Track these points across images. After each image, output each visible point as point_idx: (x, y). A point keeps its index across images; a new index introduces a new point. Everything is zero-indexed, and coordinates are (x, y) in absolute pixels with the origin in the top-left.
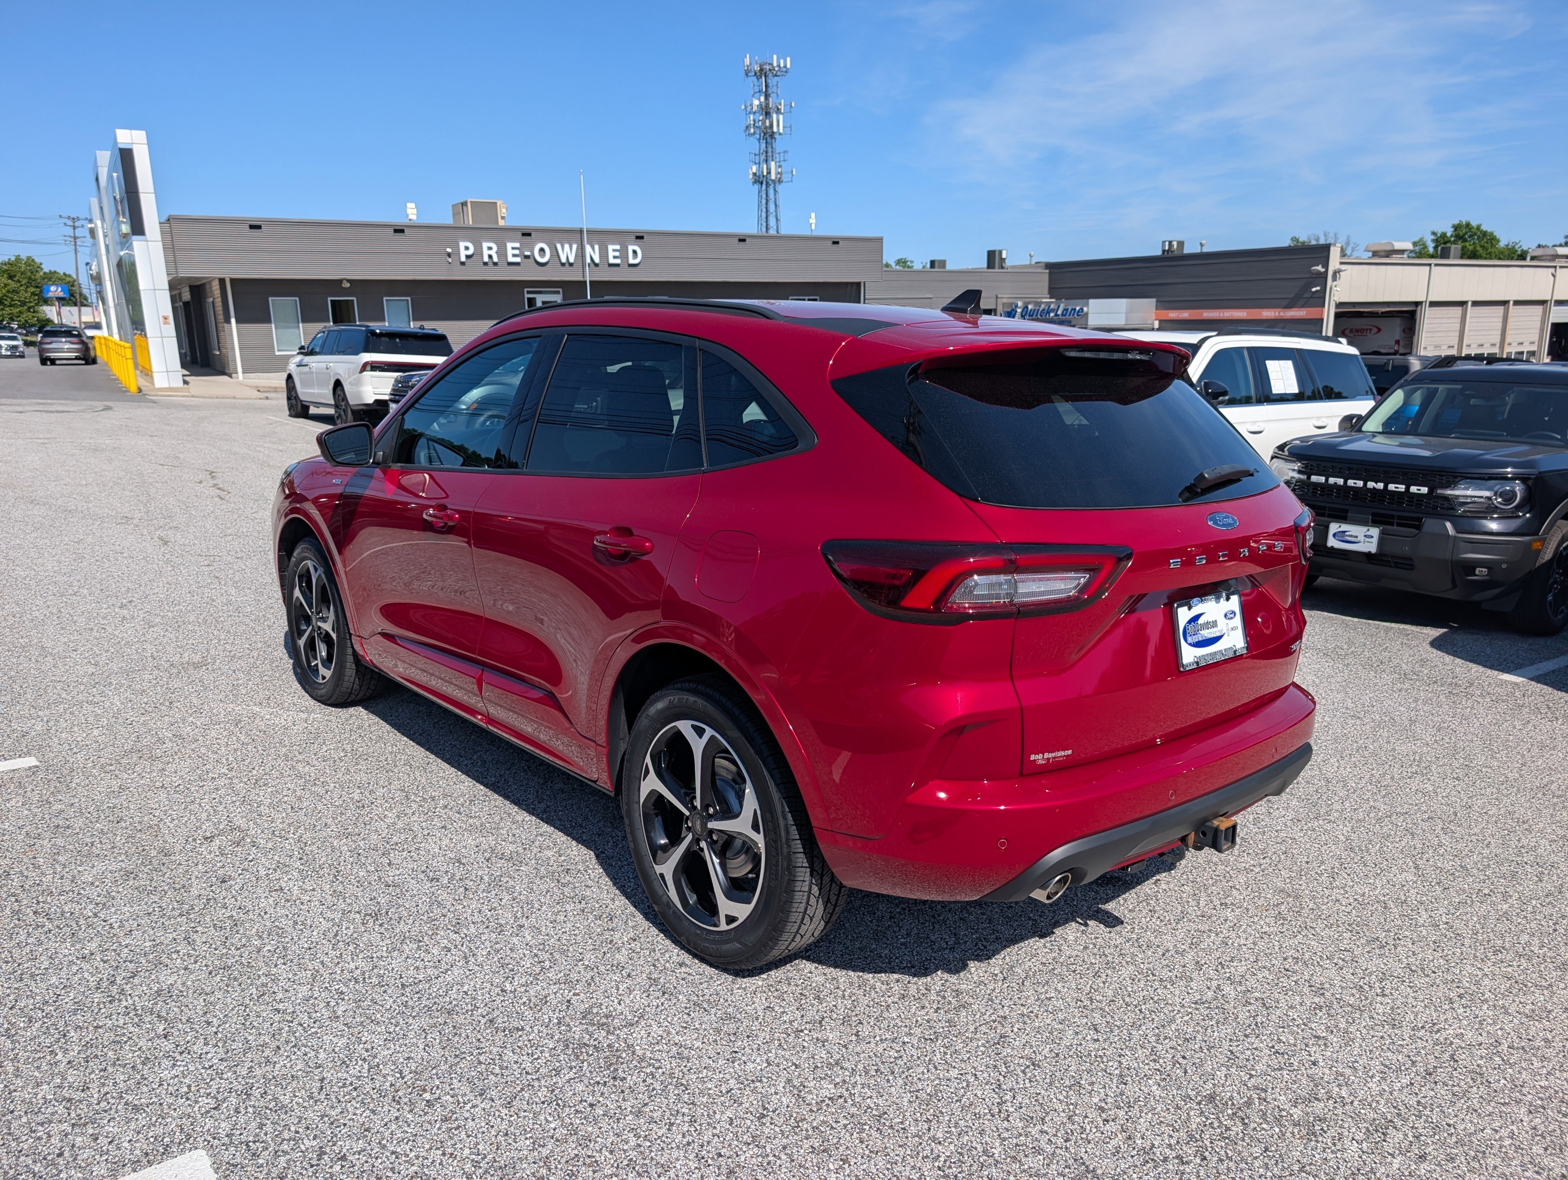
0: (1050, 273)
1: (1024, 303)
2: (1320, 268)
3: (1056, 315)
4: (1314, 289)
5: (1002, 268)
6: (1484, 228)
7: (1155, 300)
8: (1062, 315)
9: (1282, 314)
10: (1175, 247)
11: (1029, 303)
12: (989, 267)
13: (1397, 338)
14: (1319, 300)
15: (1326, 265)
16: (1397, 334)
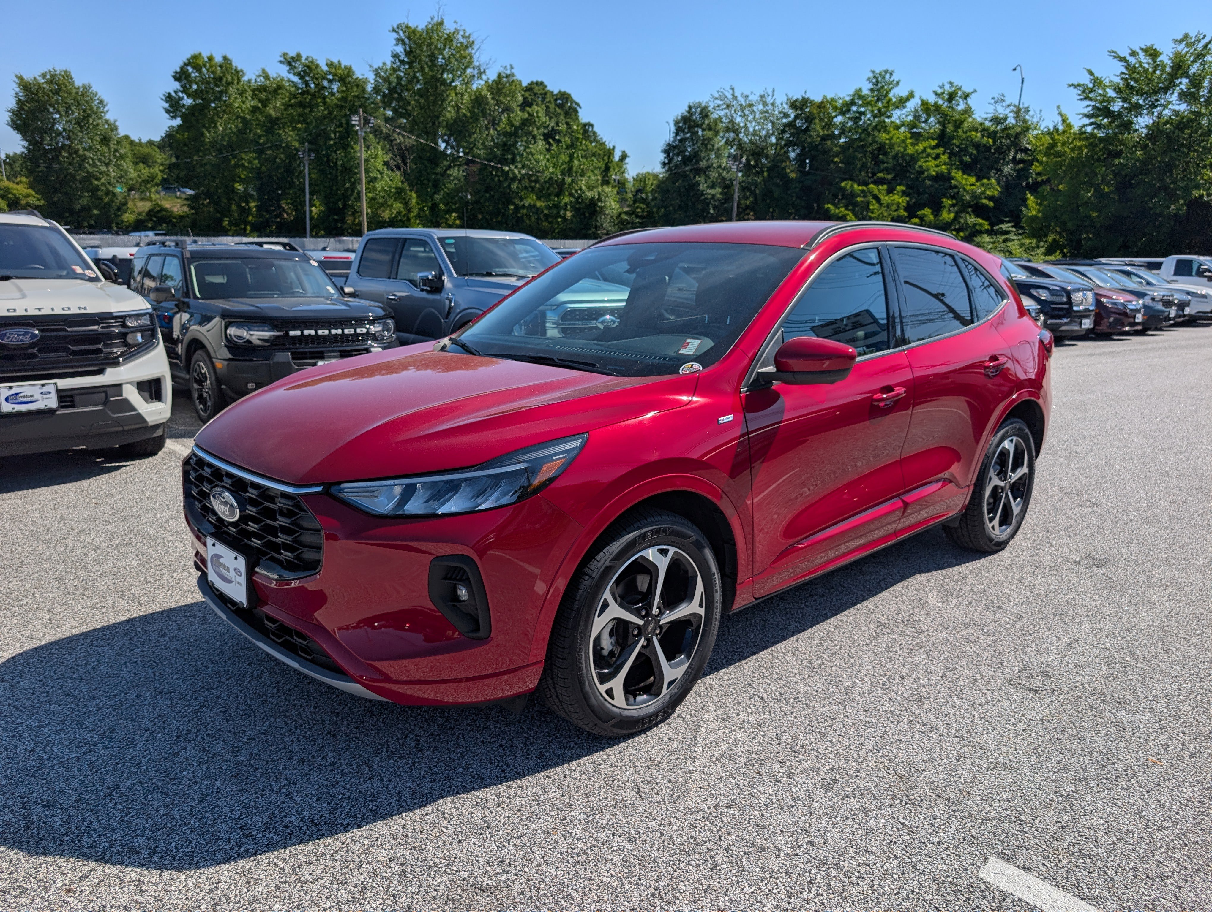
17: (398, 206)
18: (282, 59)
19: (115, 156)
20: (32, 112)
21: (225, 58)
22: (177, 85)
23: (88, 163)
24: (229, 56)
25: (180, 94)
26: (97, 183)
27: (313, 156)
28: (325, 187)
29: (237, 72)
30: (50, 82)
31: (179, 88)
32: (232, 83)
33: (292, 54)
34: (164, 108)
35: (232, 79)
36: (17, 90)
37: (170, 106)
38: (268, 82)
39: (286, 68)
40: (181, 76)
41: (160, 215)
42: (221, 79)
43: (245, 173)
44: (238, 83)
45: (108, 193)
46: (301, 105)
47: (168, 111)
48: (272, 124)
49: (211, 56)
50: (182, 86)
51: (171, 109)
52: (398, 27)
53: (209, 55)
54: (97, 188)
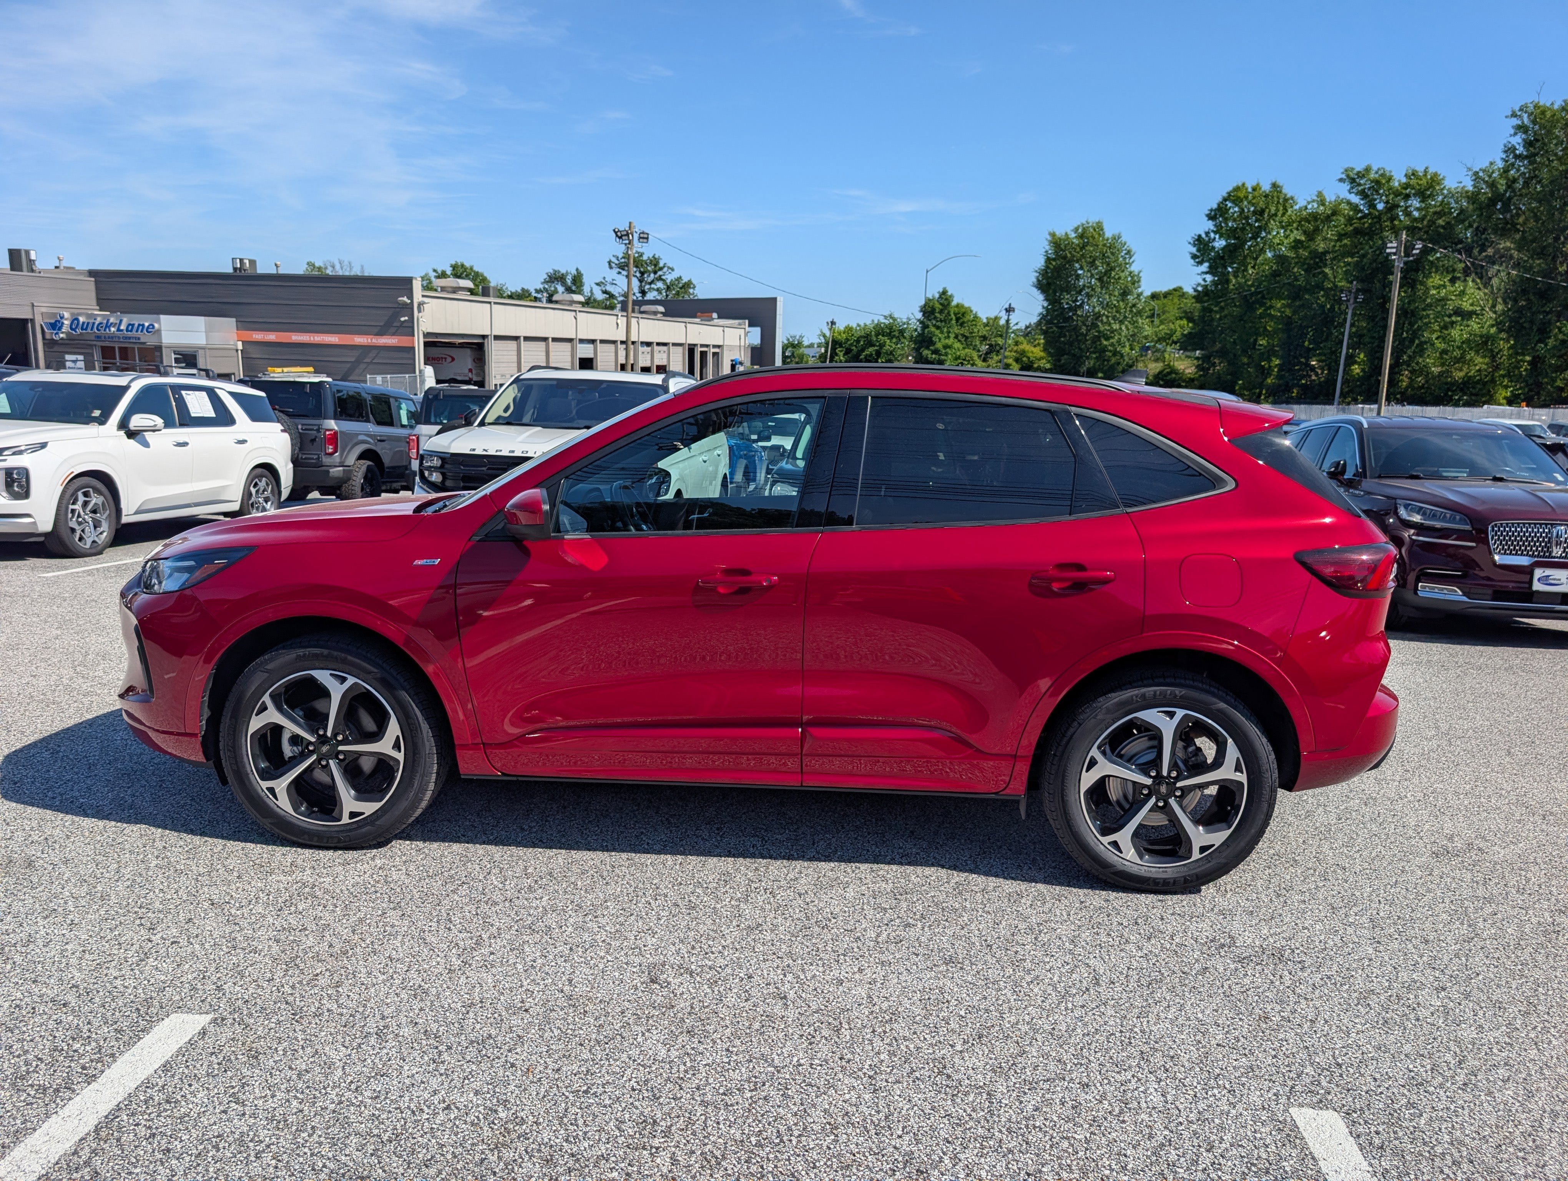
0: (96, 281)
1: (72, 314)
2: (405, 299)
3: (119, 330)
4: (403, 319)
5: (32, 271)
6: (476, 269)
7: (234, 319)
8: (127, 330)
9: (374, 341)
10: (248, 265)
11: (80, 314)
12: (12, 269)
13: (470, 367)
14: (409, 329)
15: (411, 297)
16: (469, 364)
17: (1480, 362)
18: (1344, 176)
19: (1131, 311)
20: (1058, 270)
21: (1274, 185)
22: (1210, 225)
23: (1102, 321)
24: (1280, 182)
25: (1212, 235)
26: (1105, 343)
27: (1361, 297)
28: (1373, 338)
29: (1286, 200)
30: (1081, 236)
31: (1212, 228)
32: (1276, 215)
33: (1359, 167)
34: (1191, 253)
35: (1277, 210)
36: (1048, 248)
37: (1198, 250)
38: (1322, 208)
39: (1346, 186)
40: (1217, 214)
41: (1168, 378)
42: (1262, 212)
43: (1272, 324)
44: (1283, 215)
45: (1115, 353)
46: (1357, 232)
47: (1194, 257)
48: (1318, 260)
49: (1258, 184)
50: (1215, 225)
51: (1198, 254)
52: (1521, 110)
53: (1254, 184)
54: (1104, 350)
